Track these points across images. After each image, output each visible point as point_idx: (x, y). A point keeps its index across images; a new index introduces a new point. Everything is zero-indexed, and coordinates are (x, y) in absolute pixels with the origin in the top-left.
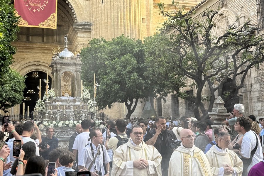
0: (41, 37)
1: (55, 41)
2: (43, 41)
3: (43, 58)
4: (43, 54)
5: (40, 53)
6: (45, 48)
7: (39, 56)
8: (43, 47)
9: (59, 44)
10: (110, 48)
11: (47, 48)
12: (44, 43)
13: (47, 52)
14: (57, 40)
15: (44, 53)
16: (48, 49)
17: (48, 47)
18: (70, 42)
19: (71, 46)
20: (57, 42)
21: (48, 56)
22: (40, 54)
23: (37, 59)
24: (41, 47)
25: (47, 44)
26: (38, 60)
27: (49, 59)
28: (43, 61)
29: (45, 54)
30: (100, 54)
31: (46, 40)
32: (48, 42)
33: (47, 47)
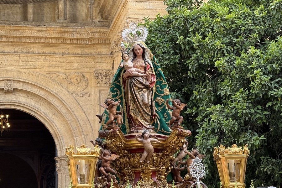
0: (19, 6)
1: (62, 16)
2: (25, 19)
3: (23, 70)
4: (23, 58)
5: (16, 53)
6: (29, 37)
7: (13, 63)
8: (24, 34)
9: (71, 24)
10: (233, 15)
11: (38, 38)
12: (26, 23)
13: (35, 50)
14: (65, 15)
15: (27, 53)
16: (40, 41)
17: (40, 35)
18: (107, 18)
19: (109, 30)
20: (65, 18)
21: (40, 64)
22: (17, 58)
23: (7, 71)
24: (19, 37)
25: (37, 26)
26: (9, 76)
27: (43, 70)
28: (24, 78)
29: (30, 58)
30: (198, 36)
31: (34, 13)
32: (39, 20)
33: (35, 34)
